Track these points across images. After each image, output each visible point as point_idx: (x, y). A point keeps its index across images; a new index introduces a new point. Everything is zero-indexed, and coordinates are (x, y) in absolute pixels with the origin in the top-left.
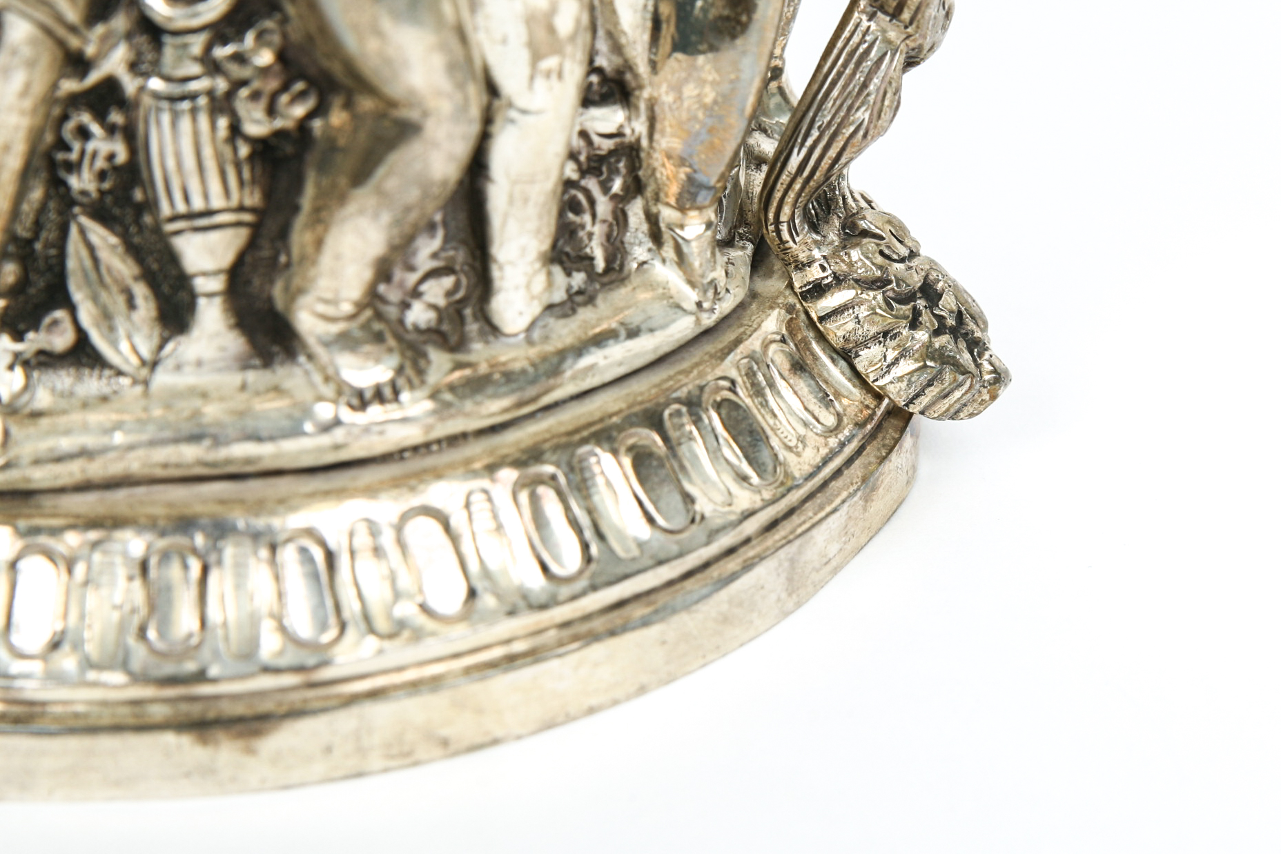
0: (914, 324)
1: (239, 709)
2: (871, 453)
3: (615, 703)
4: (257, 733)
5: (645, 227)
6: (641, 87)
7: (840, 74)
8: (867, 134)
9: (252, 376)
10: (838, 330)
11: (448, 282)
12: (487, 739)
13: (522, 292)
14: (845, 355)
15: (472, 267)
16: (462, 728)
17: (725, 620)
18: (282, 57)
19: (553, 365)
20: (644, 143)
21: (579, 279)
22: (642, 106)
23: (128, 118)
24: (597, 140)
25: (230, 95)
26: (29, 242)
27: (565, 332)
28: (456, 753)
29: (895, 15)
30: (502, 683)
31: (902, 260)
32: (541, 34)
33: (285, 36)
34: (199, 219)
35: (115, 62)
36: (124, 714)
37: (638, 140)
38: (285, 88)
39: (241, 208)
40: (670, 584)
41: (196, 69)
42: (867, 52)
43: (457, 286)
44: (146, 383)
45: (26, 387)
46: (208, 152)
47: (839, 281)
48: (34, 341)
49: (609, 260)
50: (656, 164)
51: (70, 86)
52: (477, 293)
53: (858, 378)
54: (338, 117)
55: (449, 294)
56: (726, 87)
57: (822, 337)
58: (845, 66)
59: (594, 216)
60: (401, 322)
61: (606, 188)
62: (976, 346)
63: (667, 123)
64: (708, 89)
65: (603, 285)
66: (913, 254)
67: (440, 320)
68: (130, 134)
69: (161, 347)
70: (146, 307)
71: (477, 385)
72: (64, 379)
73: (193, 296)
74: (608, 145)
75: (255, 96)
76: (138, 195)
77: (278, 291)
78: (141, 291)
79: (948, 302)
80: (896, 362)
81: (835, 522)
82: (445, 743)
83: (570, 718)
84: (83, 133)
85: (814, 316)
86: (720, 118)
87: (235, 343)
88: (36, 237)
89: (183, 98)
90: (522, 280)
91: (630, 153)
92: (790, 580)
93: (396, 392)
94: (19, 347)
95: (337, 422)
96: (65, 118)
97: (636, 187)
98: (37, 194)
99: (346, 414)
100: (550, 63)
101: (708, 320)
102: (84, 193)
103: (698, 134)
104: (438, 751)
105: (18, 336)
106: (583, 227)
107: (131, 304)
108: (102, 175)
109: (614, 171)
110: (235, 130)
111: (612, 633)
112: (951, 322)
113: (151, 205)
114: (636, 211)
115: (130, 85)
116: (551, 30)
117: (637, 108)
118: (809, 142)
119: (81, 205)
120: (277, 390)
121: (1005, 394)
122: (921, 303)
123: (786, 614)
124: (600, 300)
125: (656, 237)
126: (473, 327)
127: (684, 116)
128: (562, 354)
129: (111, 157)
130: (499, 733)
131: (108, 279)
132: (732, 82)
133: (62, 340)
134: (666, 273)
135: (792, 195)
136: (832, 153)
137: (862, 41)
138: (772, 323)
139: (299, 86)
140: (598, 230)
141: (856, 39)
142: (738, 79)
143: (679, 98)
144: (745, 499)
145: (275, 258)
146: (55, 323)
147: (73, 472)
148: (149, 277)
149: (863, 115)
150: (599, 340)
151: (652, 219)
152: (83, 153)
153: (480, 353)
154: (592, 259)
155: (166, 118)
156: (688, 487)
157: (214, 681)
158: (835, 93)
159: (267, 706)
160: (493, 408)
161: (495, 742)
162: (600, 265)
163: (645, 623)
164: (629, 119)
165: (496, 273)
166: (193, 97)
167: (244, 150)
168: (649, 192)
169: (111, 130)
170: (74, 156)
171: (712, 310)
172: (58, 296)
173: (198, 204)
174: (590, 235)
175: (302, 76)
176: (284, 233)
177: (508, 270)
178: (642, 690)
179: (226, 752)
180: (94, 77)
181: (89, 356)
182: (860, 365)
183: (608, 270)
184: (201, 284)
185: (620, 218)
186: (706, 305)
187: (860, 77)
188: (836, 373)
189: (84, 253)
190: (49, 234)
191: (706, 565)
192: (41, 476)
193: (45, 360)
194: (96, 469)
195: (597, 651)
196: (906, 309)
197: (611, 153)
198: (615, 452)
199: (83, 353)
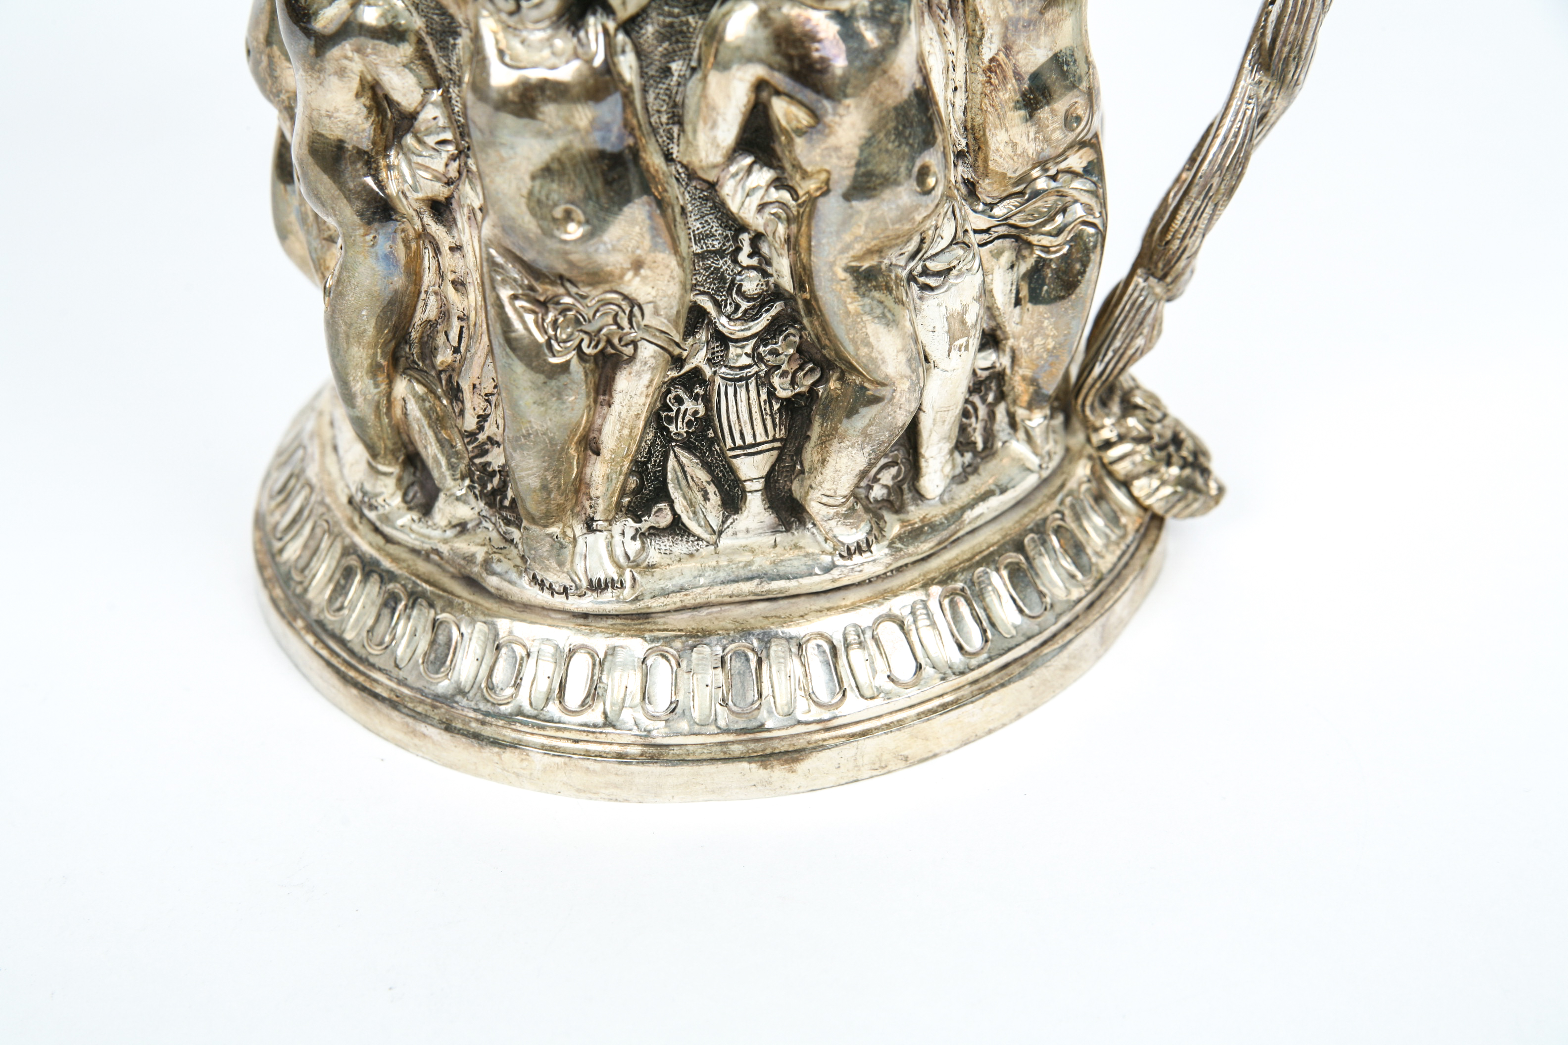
0: (1169, 464)
1: (784, 746)
2: (1144, 550)
3: (1004, 725)
4: (797, 760)
5: (1006, 420)
6: (1007, 339)
7: (1126, 317)
8: (1142, 352)
9: (779, 537)
10: (1122, 469)
11: (894, 470)
12: (931, 754)
13: (939, 473)
14: (1125, 484)
15: (908, 460)
16: (916, 749)
17: (1067, 668)
18: (799, 350)
19: (957, 515)
20: (1008, 371)
21: (968, 456)
22: (1008, 350)
23: (705, 391)
24: (979, 372)
25: (768, 374)
26: (645, 463)
27: (964, 493)
28: (913, 764)
29: (1162, 278)
30: (939, 721)
31: (1160, 421)
32: (957, 326)
33: (801, 337)
34: (749, 449)
35: (699, 360)
36: (717, 752)
37: (1004, 370)
38: (801, 368)
39: (774, 440)
40: (1034, 650)
41: (748, 361)
42: (1143, 302)
43: (899, 471)
44: (716, 544)
45: (643, 548)
46: (755, 409)
47: (1121, 438)
48: (648, 521)
49: (985, 442)
50: (1016, 384)
51: (673, 374)
52: (911, 475)
53: (1135, 500)
54: (833, 385)
55: (894, 478)
56: (1061, 338)
57: (1111, 474)
58: (1129, 311)
59: (977, 418)
60: (867, 497)
61: (984, 400)
62: (1205, 472)
63: (1024, 360)
64: (1050, 340)
65: (983, 459)
66: (1165, 416)
67: (889, 494)
68: (707, 400)
69: (723, 522)
70: (715, 499)
71: (914, 534)
72: (665, 543)
73: (744, 491)
74: (985, 374)
75: (784, 374)
76: (711, 434)
77: (795, 486)
78: (711, 489)
79: (1189, 444)
80: (1157, 489)
81: (1126, 598)
82: (906, 759)
83: (978, 737)
84: (679, 400)
85: (1106, 461)
86: (1057, 357)
87: (769, 518)
88: (649, 460)
89: (741, 379)
90: (939, 466)
91: (998, 377)
92: (1102, 637)
93: (869, 545)
94: (638, 525)
95: (834, 566)
96: (669, 392)
97: (1001, 396)
98: (650, 436)
99: (839, 561)
100: (963, 341)
101: (1045, 474)
102: (678, 434)
103: (1043, 366)
104: (903, 764)
105: (638, 520)
106: (970, 425)
107: (706, 498)
108: (689, 424)
109: (989, 389)
110: (771, 394)
111: (1003, 685)
112: (1190, 459)
113: (718, 439)
114: (1001, 411)
115: (708, 371)
116: (963, 322)
117: (1004, 351)
118: (1107, 359)
119: (676, 441)
120: (796, 546)
121: (1225, 501)
122: (1172, 449)
123: (1099, 657)
124: (981, 470)
125: (1013, 424)
126: (908, 496)
127: (1034, 356)
128: (963, 509)
129: (696, 412)
130: (937, 751)
131: (691, 483)
132: (1065, 335)
133: (665, 520)
134: (1018, 447)
135: (1093, 391)
136: (1120, 365)
137: (1140, 295)
138: (1082, 469)
139: (811, 365)
140: (979, 426)
141: (1136, 294)
142: (1069, 333)
143: (1032, 345)
144: (1076, 593)
146: (660, 510)
147: (676, 600)
148: (716, 481)
149: (1140, 342)
150: (984, 497)
151: (1011, 417)
152: (678, 411)
153: (916, 513)
154: (975, 443)
155: (731, 390)
156: (1042, 588)
157: (769, 730)
158: (1123, 329)
159: (801, 743)
160: (925, 547)
161: (935, 755)
162: (980, 446)
163: (1021, 676)
164: (998, 357)
165: (923, 463)
166: (747, 378)
167: (776, 406)
168: (1010, 399)
169: (696, 398)
170: (673, 414)
171: (1047, 468)
172: (662, 494)
173: (749, 440)
174: (975, 430)
175: (811, 360)
176: (799, 452)
177: (931, 461)
178: (1019, 716)
179: (778, 772)
180: (687, 368)
181: (680, 529)
182: (1136, 493)
183: (985, 448)
184: (749, 486)
185: (992, 416)
186: (1044, 466)
187: (1139, 318)
188: (1119, 495)
189: (678, 469)
190: (656, 458)
191: (1054, 636)
192: (656, 604)
193: (655, 532)
194: (689, 601)
195: (993, 696)
196: (1162, 454)
197: (987, 378)
198: (997, 570)
199: (677, 528)
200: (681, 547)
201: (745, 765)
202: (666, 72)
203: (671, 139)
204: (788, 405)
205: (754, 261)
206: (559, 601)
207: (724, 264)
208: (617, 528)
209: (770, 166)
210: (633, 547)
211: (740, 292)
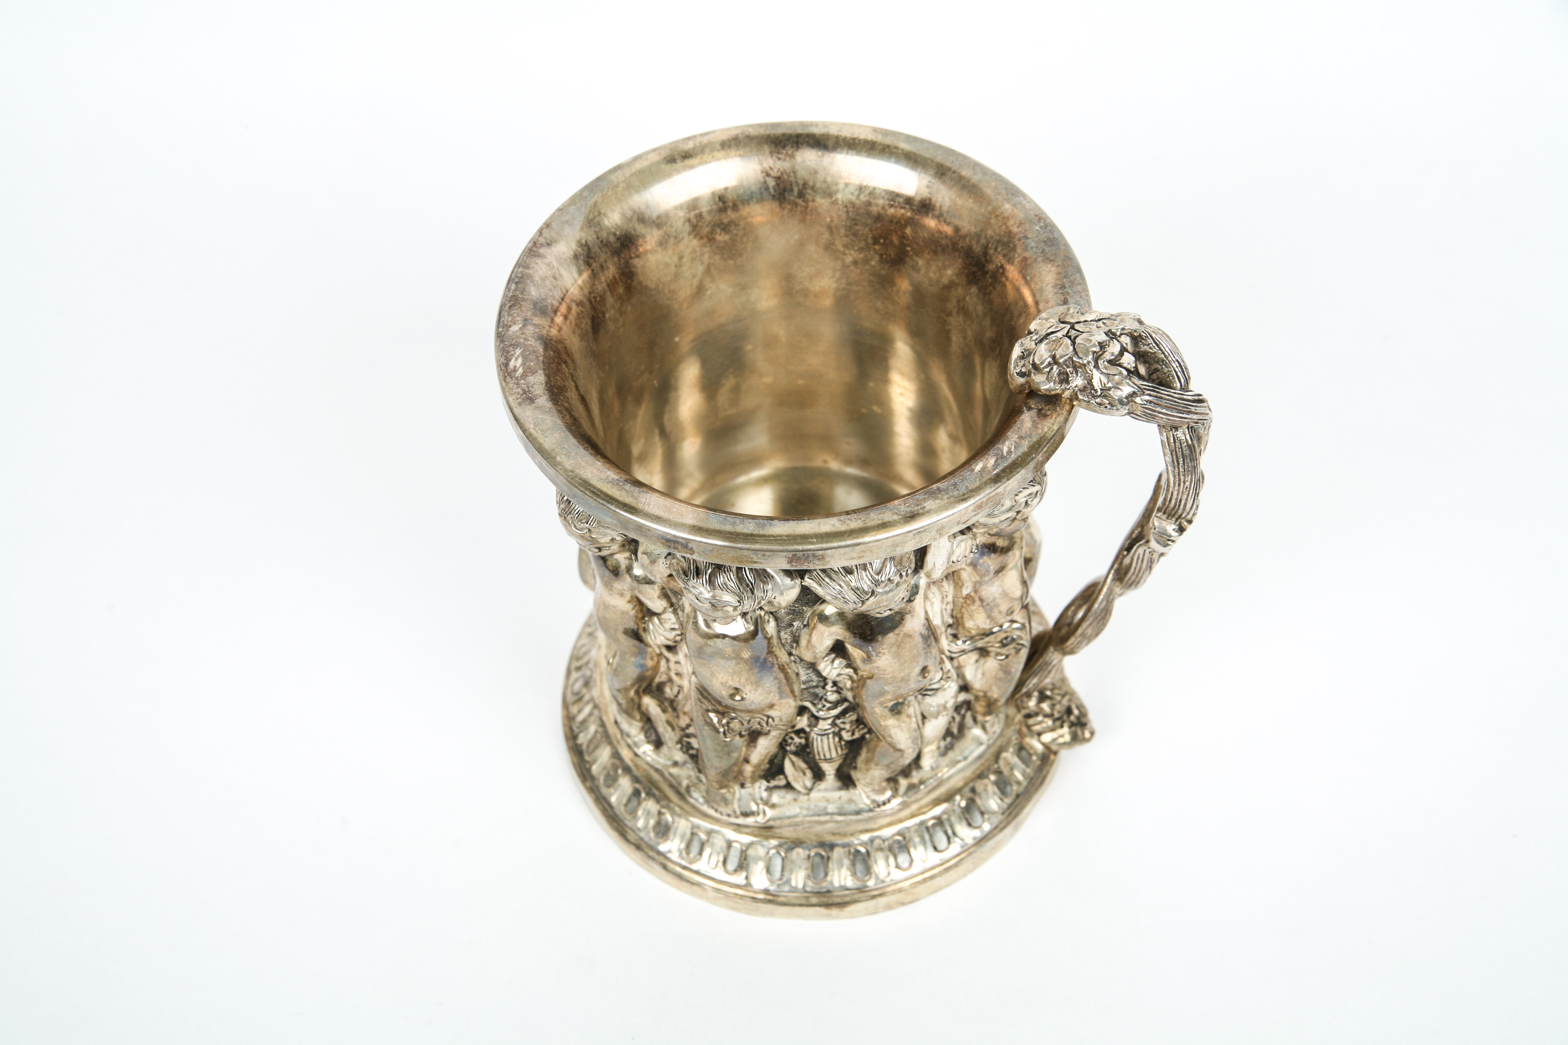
1: (838, 900)
9: (842, 793)
21: (949, 741)
23: (807, 737)
25: (839, 732)
34: (828, 760)
36: (803, 901)
38: (855, 729)
39: (842, 756)
41: (830, 727)
44: (808, 795)
45: (770, 796)
46: (832, 746)
48: (773, 783)
59: (955, 724)
61: (959, 715)
65: (957, 741)
68: (807, 740)
69: (813, 786)
70: (809, 774)
71: (915, 787)
72: (782, 792)
73: (825, 774)
74: (961, 703)
75: (848, 731)
76: (808, 751)
77: (852, 773)
84: (792, 739)
87: (837, 785)
89: (825, 734)
94: (768, 785)
102: (791, 751)
105: (768, 781)
107: (804, 776)
108: (797, 747)
109: (962, 709)
110: (841, 738)
113: (813, 755)
115: (808, 729)
119: (790, 753)
124: (955, 747)
129: (801, 743)
131: (797, 769)
133: (783, 782)
134: (977, 732)
140: (956, 726)
145: (851, 764)
146: (780, 779)
147: (787, 822)
148: (810, 770)
152: (792, 742)
153: (917, 777)
155: (819, 738)
159: (847, 899)
166: (828, 734)
167: (843, 743)
169: (801, 739)
172: (781, 771)
173: (828, 757)
179: (834, 911)
184: (827, 773)
185: (964, 720)
189: (790, 763)
190: (779, 758)
192: (776, 824)
193: (777, 788)
197: (962, 705)
199: (788, 786)
200: (790, 796)
201: (817, 909)
202: (791, 625)
203: (792, 647)
204: (850, 743)
205: (835, 689)
206: (725, 818)
207: (819, 691)
208: (757, 785)
209: (844, 658)
210: (765, 795)
211: (826, 700)
